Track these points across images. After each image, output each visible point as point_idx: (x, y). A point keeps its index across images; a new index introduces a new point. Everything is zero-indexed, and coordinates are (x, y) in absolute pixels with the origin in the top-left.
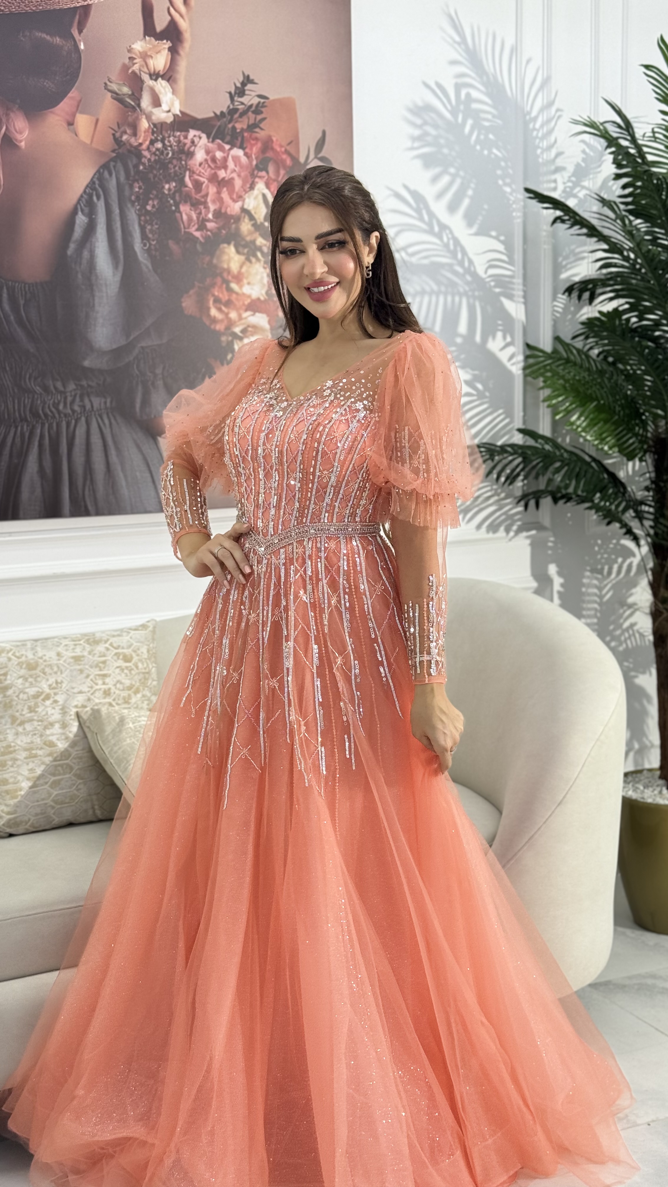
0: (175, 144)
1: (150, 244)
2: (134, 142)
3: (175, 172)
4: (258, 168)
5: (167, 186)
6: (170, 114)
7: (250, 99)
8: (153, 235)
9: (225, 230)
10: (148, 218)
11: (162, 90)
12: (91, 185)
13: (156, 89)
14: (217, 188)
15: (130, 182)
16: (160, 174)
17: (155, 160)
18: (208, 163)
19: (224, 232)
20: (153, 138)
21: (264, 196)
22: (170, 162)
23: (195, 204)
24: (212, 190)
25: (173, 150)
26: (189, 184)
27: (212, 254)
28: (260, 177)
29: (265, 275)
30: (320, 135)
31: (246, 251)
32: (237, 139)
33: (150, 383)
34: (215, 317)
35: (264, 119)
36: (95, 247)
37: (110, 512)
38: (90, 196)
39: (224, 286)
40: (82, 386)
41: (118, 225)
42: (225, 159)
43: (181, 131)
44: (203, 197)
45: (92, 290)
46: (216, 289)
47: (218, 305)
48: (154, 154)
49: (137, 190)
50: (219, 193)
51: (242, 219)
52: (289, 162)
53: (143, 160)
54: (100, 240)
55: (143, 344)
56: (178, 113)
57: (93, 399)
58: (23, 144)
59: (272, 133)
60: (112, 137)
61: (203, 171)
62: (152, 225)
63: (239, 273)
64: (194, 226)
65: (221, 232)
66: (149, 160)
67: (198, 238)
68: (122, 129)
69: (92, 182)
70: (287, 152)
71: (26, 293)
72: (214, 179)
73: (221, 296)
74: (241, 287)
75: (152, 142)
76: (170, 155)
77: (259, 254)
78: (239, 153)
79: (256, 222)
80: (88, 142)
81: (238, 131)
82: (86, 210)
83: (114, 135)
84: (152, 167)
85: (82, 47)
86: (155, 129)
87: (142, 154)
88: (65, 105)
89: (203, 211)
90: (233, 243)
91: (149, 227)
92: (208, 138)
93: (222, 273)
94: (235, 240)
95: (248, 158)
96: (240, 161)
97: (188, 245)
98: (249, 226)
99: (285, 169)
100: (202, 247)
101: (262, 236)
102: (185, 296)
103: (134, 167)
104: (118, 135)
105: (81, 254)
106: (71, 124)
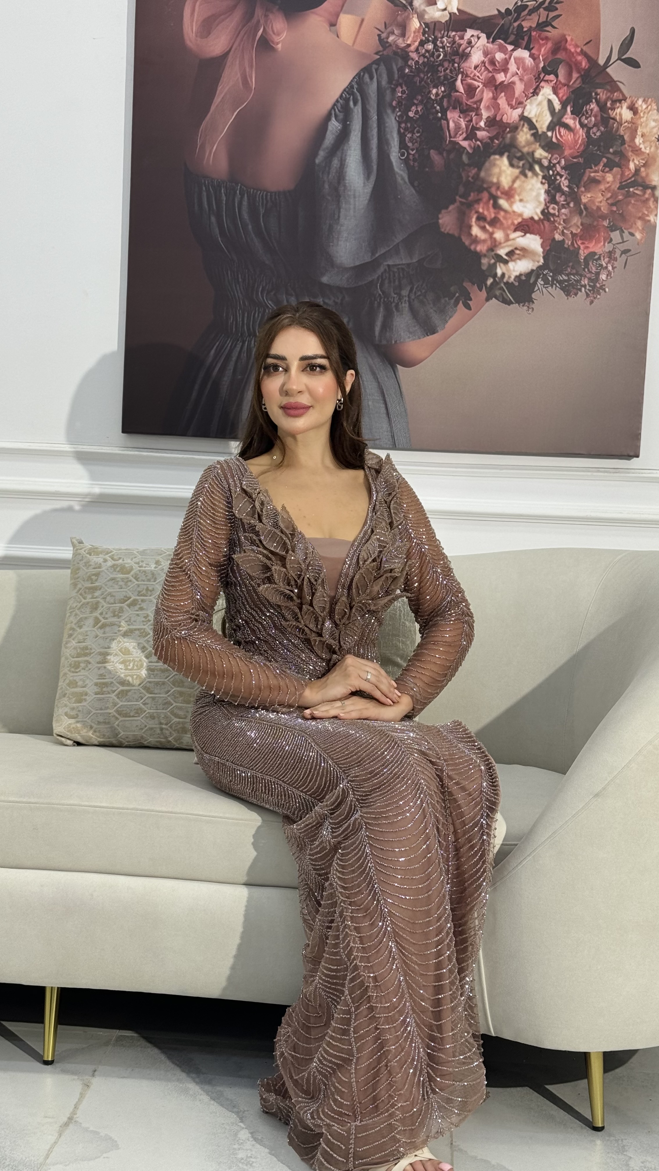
0: (448, 45)
1: (409, 154)
2: (401, 42)
3: (445, 76)
4: (545, 70)
5: (434, 91)
6: (446, 12)
8: (413, 144)
9: (498, 140)
10: (409, 125)
12: (349, 90)
14: (493, 94)
15: (393, 86)
16: (428, 78)
17: (424, 62)
18: (485, 66)
19: (496, 142)
20: (424, 38)
21: (550, 102)
22: (441, 65)
23: (465, 111)
24: (487, 95)
25: (445, 52)
26: (461, 90)
27: (480, 166)
28: (547, 81)
29: (543, 191)
30: (628, 33)
31: (521, 163)
32: (523, 39)
33: (393, 305)
34: (476, 236)
35: (559, 16)
36: (346, 155)
38: (347, 101)
39: (491, 202)
41: (374, 132)
42: (506, 62)
43: (457, 32)
44: (475, 103)
45: (338, 201)
46: (481, 205)
47: (482, 224)
48: (424, 56)
49: (400, 95)
50: (495, 98)
51: (520, 128)
52: (584, 64)
53: (409, 63)
54: (353, 149)
55: (390, 263)
56: (456, 11)
58: (279, 46)
59: (566, 32)
60: (377, 38)
61: (478, 74)
62: (413, 133)
63: (511, 188)
64: (460, 135)
65: (493, 142)
66: (417, 63)
67: (465, 148)
68: (389, 29)
69: (350, 86)
70: (583, 53)
71: (267, 201)
72: (491, 83)
73: (486, 213)
74: (511, 204)
75: (422, 43)
76: (441, 57)
77: (537, 168)
78: (525, 54)
79: (538, 131)
80: (350, 43)
81: (525, 29)
82: (341, 116)
83: (379, 35)
84: (418, 70)
86: (427, 29)
87: (409, 55)
88: (329, 5)
89: (474, 118)
90: (506, 154)
91: (409, 135)
92: (488, 38)
93: (490, 188)
94: (509, 152)
95: (534, 59)
96: (524, 63)
97: (452, 156)
98: (529, 136)
99: (579, 72)
100: (469, 159)
101: (543, 148)
102: (443, 211)
103: (398, 71)
104: (384, 36)
105: (330, 162)
106: (333, 24)
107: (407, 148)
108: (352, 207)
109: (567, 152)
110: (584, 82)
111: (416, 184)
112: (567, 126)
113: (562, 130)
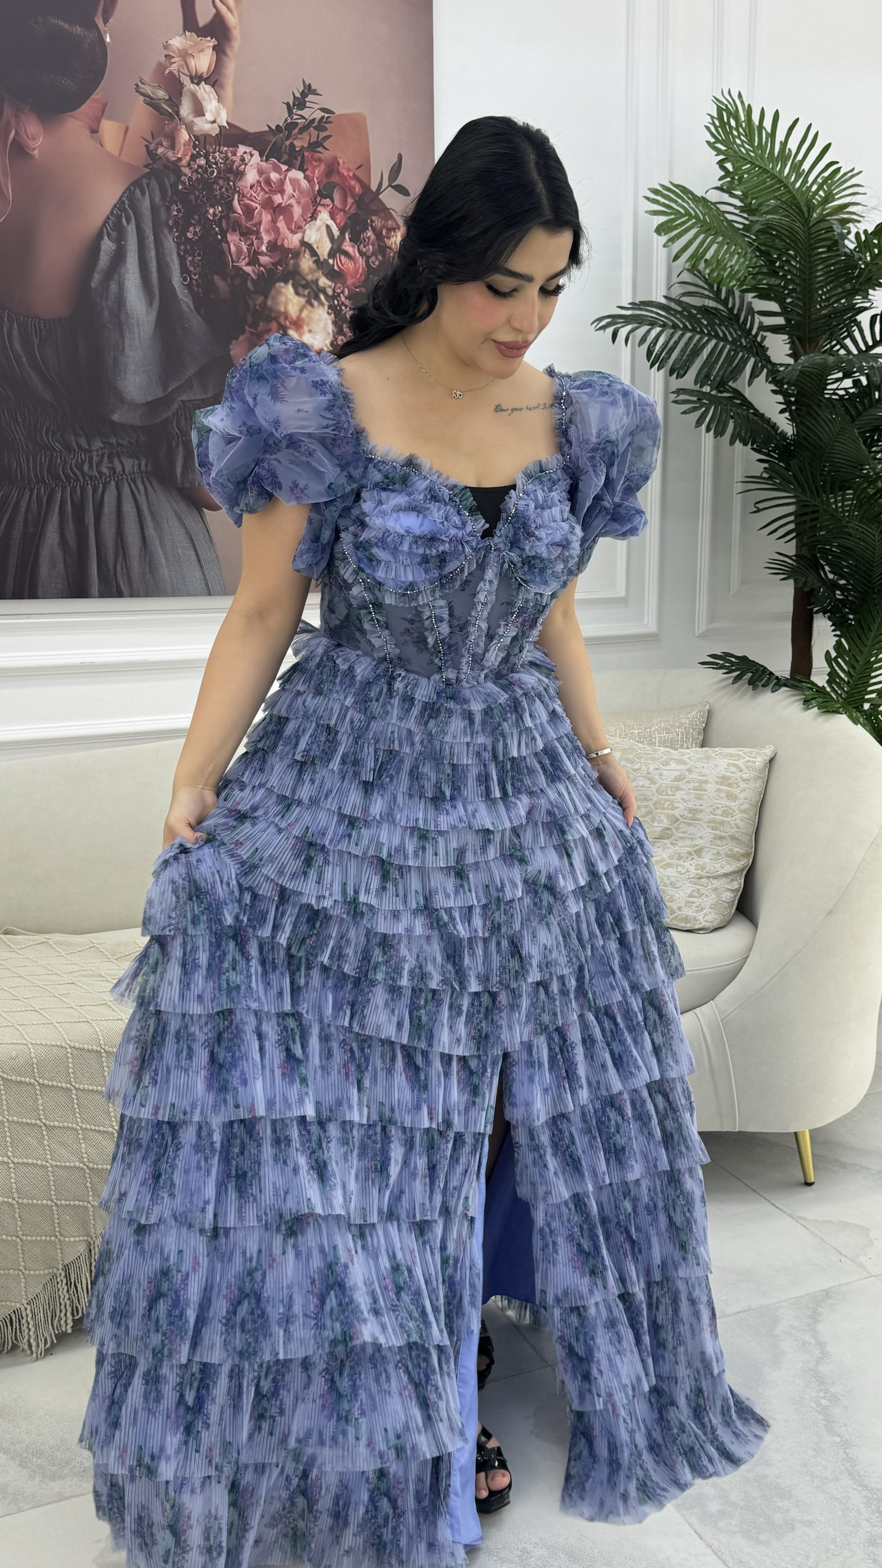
0: (221, 161)
1: (191, 279)
2: (171, 156)
3: (222, 194)
4: (320, 193)
5: (211, 211)
6: (215, 125)
7: (311, 113)
8: (195, 268)
9: (281, 266)
10: (189, 247)
11: (206, 96)
12: (120, 205)
13: (199, 95)
14: (272, 216)
15: (167, 204)
16: (204, 197)
17: (197, 179)
18: (261, 186)
19: (280, 268)
20: (195, 152)
21: (328, 227)
22: (216, 182)
23: (245, 234)
24: (266, 217)
25: (218, 168)
26: (239, 210)
27: (266, 293)
28: (324, 205)
29: (330, 322)
30: (396, 159)
31: (306, 292)
32: (296, 159)
36: (124, 279)
37: (147, 595)
38: (119, 218)
40: (110, 444)
41: (153, 253)
42: (282, 182)
43: (228, 147)
44: (255, 225)
45: (122, 331)
48: (196, 171)
50: (274, 221)
51: (302, 254)
52: (358, 189)
54: (130, 271)
55: (184, 397)
56: (225, 124)
57: (124, 461)
58: (36, 152)
59: (338, 155)
60: (144, 149)
61: (255, 195)
62: (194, 256)
63: (299, 318)
64: (244, 259)
65: (276, 268)
66: (190, 179)
67: (249, 274)
69: (121, 202)
70: (355, 177)
71: (41, 329)
72: (268, 204)
75: (194, 158)
76: (215, 174)
77: (322, 297)
78: (300, 175)
79: (319, 258)
80: (116, 153)
81: (297, 149)
82: (114, 234)
83: (147, 146)
84: (193, 187)
85: (108, 40)
86: (197, 142)
88: (88, 108)
89: (255, 242)
90: (291, 282)
91: (190, 259)
92: (261, 156)
93: (278, 317)
94: (293, 279)
95: (309, 181)
96: (299, 185)
97: (237, 282)
98: (311, 263)
99: (353, 197)
100: (254, 286)
101: (326, 276)
102: (234, 342)
103: (171, 186)
104: (152, 147)
105: (108, 286)
106: (94, 131)
107: (189, 273)
108: (136, 336)
109: (350, 281)
110: (359, 207)
111: (202, 311)
112: (347, 254)
113: (343, 258)
